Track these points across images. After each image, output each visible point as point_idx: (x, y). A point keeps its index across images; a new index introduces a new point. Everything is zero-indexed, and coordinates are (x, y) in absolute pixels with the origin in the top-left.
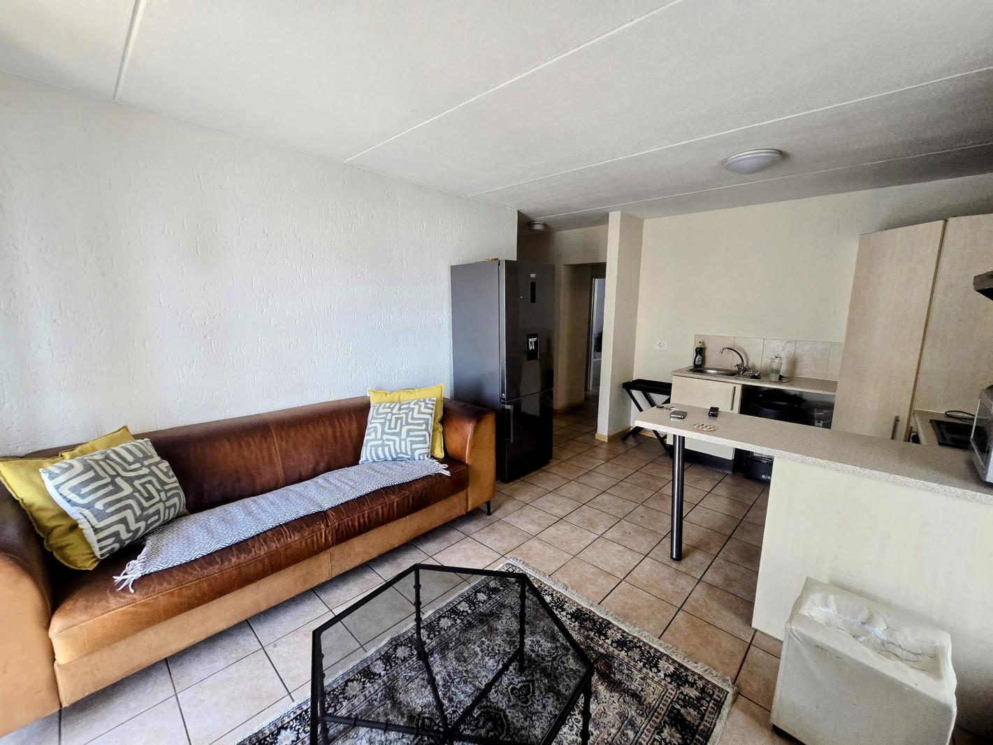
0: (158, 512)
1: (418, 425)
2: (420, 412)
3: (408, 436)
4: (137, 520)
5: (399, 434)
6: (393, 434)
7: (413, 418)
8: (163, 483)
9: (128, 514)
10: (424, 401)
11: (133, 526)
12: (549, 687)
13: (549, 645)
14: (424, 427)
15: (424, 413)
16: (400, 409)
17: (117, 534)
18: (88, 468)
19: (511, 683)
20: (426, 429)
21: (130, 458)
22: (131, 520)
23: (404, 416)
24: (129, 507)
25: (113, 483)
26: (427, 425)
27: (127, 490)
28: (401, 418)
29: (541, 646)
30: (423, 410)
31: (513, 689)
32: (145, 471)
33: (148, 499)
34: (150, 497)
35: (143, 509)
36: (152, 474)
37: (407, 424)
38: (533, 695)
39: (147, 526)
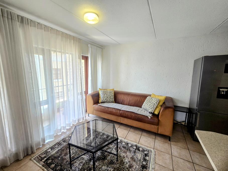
0: (108, 100)
1: (152, 104)
2: (154, 101)
3: (149, 106)
4: (105, 100)
5: (148, 104)
6: (147, 104)
7: (152, 102)
8: (110, 97)
9: (104, 98)
10: (156, 99)
11: (104, 100)
12: (115, 168)
13: (128, 166)
14: (153, 105)
15: (155, 102)
16: (151, 99)
17: (102, 100)
18: (104, 92)
19: (113, 160)
20: (154, 106)
21: (109, 92)
22: (104, 99)
23: (151, 101)
24: (105, 98)
25: (105, 94)
26: (154, 105)
27: (106, 96)
28: (150, 101)
29: (126, 164)
30: (155, 101)
31: (112, 160)
32: (109, 94)
33: (107, 98)
34: (108, 98)
35: (106, 99)
36: (110, 95)
37: (150, 103)
38: (112, 165)
39: (106, 101)
